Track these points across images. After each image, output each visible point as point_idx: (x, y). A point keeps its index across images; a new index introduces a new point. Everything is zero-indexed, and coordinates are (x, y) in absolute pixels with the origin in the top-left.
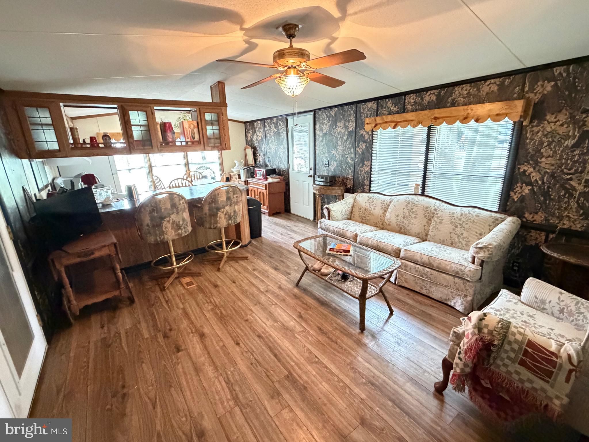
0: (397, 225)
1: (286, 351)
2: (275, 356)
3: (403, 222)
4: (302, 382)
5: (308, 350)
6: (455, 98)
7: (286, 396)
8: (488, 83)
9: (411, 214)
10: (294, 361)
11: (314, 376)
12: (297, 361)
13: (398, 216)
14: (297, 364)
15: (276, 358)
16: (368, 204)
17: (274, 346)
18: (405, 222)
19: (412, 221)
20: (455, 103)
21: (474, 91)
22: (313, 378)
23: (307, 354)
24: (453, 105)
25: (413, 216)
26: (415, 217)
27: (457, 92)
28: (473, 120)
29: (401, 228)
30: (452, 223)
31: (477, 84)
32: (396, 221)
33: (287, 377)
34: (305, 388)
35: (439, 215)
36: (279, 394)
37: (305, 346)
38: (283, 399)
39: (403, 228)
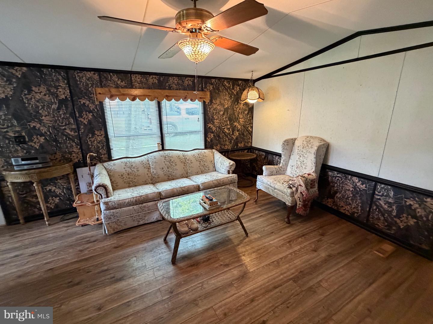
0: (165, 175)
1: (269, 280)
2: (275, 288)
3: (169, 171)
4: (297, 273)
5: (266, 265)
6: (170, 85)
7: (311, 283)
8: (187, 79)
9: (172, 164)
10: (279, 276)
11: (290, 266)
12: (279, 273)
13: (163, 169)
14: (282, 274)
15: (277, 288)
16: (128, 169)
17: (264, 288)
18: (170, 170)
19: (175, 168)
20: (171, 87)
21: (180, 82)
22: (292, 267)
23: (271, 267)
24: (170, 88)
25: (174, 164)
26: (176, 165)
27: (171, 81)
28: (189, 100)
29: (169, 176)
30: (197, 160)
31: (182, 78)
32: (163, 173)
33: (295, 281)
34: (301, 272)
35: (188, 159)
36: (311, 288)
37: (263, 267)
38: (314, 285)
39: (170, 175)
